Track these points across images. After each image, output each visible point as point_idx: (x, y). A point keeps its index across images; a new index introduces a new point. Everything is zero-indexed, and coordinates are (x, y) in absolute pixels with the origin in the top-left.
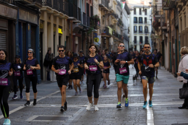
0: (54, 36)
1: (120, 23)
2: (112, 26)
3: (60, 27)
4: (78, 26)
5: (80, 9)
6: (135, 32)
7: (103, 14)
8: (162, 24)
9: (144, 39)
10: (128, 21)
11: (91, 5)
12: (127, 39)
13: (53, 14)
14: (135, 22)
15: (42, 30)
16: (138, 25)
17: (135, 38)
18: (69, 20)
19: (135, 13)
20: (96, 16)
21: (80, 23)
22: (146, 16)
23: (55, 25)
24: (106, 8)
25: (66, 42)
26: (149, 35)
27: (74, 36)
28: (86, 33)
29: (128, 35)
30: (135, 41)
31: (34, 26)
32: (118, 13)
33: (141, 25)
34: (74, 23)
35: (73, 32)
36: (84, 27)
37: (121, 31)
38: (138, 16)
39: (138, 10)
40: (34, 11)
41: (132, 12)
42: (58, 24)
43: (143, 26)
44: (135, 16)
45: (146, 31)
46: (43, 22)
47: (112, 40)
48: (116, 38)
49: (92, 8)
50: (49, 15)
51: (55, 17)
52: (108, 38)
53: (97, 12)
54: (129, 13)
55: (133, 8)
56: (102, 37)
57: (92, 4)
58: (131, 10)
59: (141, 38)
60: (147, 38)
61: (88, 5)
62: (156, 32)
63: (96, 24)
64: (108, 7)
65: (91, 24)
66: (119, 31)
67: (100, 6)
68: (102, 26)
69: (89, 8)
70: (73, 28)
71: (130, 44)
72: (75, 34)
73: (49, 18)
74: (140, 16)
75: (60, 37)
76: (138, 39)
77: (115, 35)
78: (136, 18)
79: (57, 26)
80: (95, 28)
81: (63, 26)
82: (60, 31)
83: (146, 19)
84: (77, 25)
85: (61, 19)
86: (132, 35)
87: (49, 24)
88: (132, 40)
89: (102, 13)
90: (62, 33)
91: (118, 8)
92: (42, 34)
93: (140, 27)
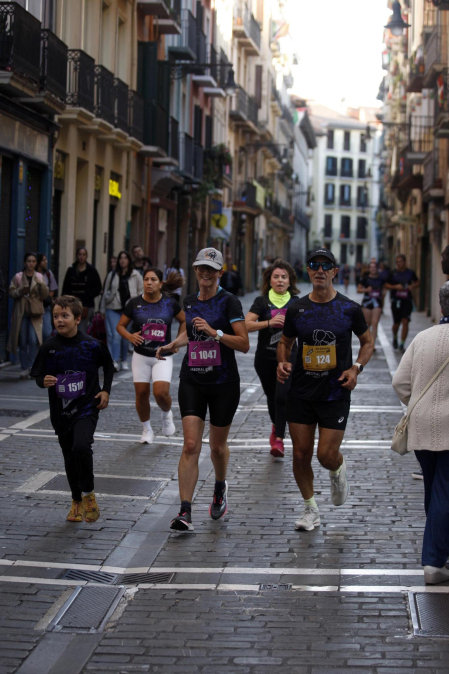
0: (96, 202)
1: (287, 174)
2: (264, 182)
3: (116, 177)
4: (169, 175)
5: (176, 123)
6: (329, 201)
7: (241, 143)
8: (428, 182)
9: (354, 226)
10: (311, 169)
11: (207, 112)
12: (305, 223)
13: (97, 133)
14: (331, 170)
15: (60, 182)
16: (338, 181)
17: (328, 219)
18: (141, 157)
19: (330, 145)
20: (222, 147)
21: (173, 167)
22: (363, 156)
23: (100, 170)
24: (251, 124)
25: (130, 226)
26: (371, 214)
27: (155, 208)
28: (190, 198)
29: (307, 210)
30: (328, 230)
31: (37, 170)
32: (281, 140)
33: (346, 181)
34: (157, 165)
35: (154, 194)
36: (188, 181)
37: (290, 197)
38: (339, 153)
39: (339, 136)
40: (41, 120)
41: (322, 142)
42: (108, 166)
43: (355, 184)
44: (331, 153)
45: (363, 201)
46: (64, 156)
47: (261, 224)
48: (274, 219)
49: (210, 120)
50: (84, 136)
51: (101, 145)
52: (252, 218)
53: (224, 136)
54: (311, 145)
55: (325, 131)
56: (235, 214)
57: (212, 110)
58: (321, 135)
59: (346, 221)
60: (362, 222)
61: (198, 112)
62: (399, 204)
63: (221, 171)
64: (256, 122)
65: (206, 171)
66: (282, 198)
67: (234, 117)
68: (236, 179)
69: (203, 122)
70: (154, 183)
71: (312, 239)
72: (157, 201)
73: (84, 146)
74: (347, 155)
75: (113, 209)
76: (337, 224)
77: (273, 208)
78: (332, 161)
79: (107, 174)
80: (219, 184)
81: (123, 173)
82: (113, 189)
83: (362, 163)
84: (167, 172)
85: (118, 151)
86: (319, 212)
87: (82, 164)
88: (318, 224)
89: (236, 140)
90: (119, 195)
91: (282, 127)
92: (59, 194)
93: (343, 188)
